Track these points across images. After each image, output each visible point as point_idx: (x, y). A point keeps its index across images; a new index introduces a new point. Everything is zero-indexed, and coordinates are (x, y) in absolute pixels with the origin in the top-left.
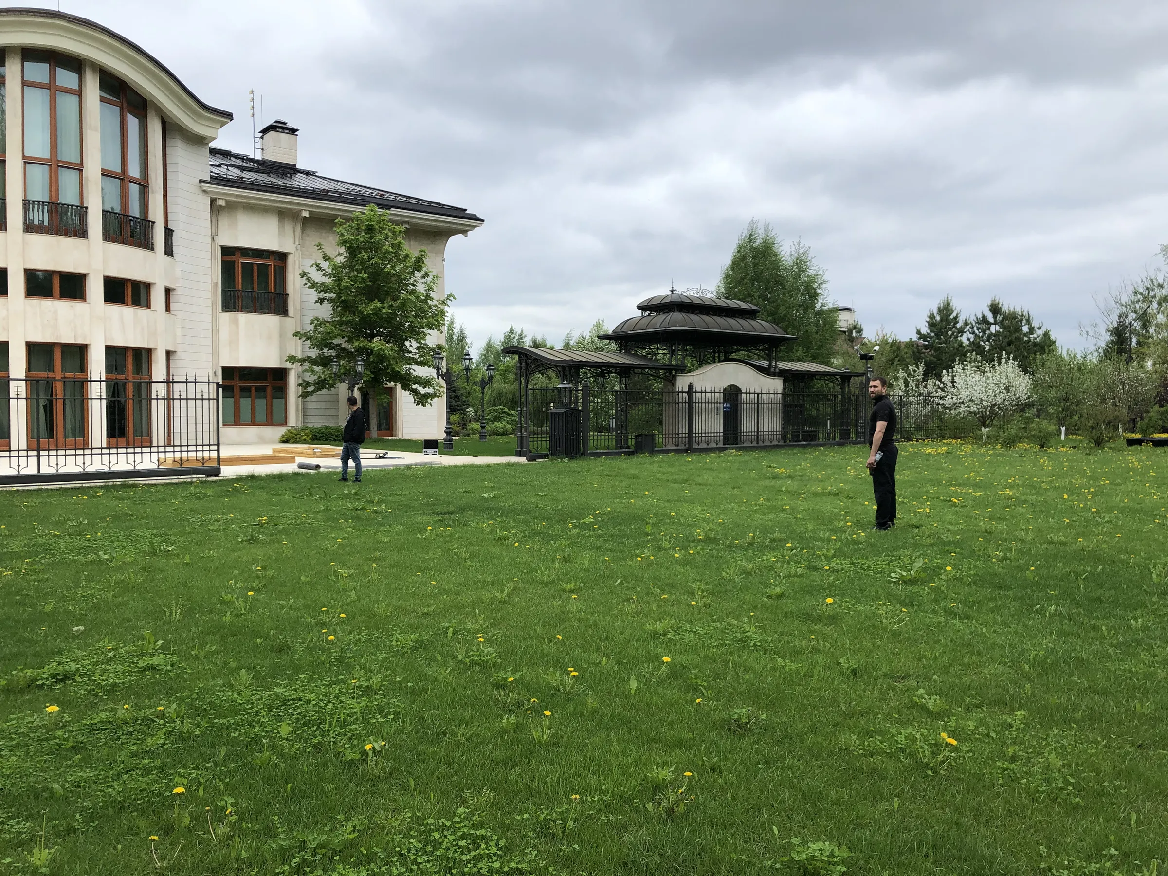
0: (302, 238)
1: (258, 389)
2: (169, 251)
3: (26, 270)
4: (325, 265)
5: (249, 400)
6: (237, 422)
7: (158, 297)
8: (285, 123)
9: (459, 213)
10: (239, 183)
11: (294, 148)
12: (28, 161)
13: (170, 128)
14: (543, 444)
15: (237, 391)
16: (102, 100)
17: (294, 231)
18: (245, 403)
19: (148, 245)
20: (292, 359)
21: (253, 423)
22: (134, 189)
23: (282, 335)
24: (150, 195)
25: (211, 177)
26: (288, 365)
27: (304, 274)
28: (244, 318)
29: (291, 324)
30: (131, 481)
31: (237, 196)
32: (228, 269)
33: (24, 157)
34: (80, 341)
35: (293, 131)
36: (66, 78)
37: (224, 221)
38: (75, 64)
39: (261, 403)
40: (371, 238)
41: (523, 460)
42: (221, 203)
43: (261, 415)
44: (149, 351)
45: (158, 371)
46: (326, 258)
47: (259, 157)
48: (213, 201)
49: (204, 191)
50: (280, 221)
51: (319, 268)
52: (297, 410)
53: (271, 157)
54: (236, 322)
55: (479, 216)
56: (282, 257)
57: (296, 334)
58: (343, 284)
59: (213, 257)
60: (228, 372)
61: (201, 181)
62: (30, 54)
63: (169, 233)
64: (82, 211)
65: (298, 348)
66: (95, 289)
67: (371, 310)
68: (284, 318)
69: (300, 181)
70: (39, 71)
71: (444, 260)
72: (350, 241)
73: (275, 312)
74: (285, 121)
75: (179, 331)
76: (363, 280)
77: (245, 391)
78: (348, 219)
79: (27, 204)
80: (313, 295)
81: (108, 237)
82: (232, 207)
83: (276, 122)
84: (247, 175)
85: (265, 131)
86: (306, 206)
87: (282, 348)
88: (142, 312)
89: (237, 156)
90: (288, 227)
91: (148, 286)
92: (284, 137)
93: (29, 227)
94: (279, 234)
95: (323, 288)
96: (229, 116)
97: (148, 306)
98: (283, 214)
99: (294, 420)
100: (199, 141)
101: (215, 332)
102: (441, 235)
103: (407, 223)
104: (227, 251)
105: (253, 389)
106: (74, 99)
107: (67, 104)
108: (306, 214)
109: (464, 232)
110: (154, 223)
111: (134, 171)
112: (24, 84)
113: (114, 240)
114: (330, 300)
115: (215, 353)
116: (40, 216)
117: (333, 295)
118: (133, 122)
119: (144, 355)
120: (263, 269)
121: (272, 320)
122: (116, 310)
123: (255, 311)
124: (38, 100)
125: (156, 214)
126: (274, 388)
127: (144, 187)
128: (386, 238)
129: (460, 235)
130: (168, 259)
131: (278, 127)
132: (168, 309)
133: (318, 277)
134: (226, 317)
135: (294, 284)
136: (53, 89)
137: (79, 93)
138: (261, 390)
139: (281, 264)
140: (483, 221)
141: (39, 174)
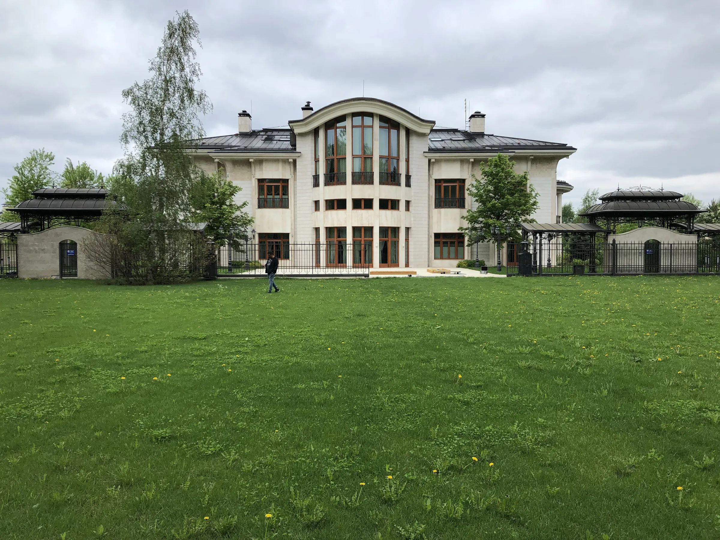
0: (472, 171)
1: (451, 243)
2: (408, 185)
3: (353, 199)
4: (475, 184)
5: (447, 248)
6: (442, 258)
7: (402, 205)
8: (480, 113)
9: (563, 147)
11: (483, 124)
12: (354, 157)
13: (408, 132)
15: (441, 243)
16: (380, 127)
17: (468, 168)
18: (445, 249)
19: (398, 184)
20: (465, 229)
21: (449, 258)
22: (393, 161)
24: (400, 163)
25: (429, 150)
26: (464, 232)
27: (468, 189)
28: (443, 211)
29: (464, 212)
31: (440, 156)
32: (438, 189)
33: (353, 155)
34: (370, 226)
35: (483, 116)
36: (368, 121)
37: (434, 168)
38: (370, 115)
39: (452, 249)
42: (433, 161)
43: (453, 255)
44: (398, 228)
45: (403, 236)
46: (477, 181)
47: (468, 131)
48: (429, 160)
49: (426, 156)
50: (461, 164)
51: (473, 185)
52: (468, 252)
53: (473, 130)
54: (440, 213)
55: (574, 147)
56: (463, 181)
57: (463, 217)
59: (430, 185)
60: (437, 235)
61: (424, 152)
62: (354, 115)
63: (408, 177)
64: (372, 173)
65: (466, 224)
66: (376, 204)
68: (462, 210)
70: (358, 120)
71: (556, 172)
73: (459, 207)
75: (412, 219)
77: (445, 243)
79: (353, 174)
81: (381, 183)
82: (438, 161)
83: (475, 113)
84: (451, 145)
85: (473, 116)
86: (472, 157)
87: (461, 223)
88: (395, 212)
90: (466, 166)
91: (397, 201)
92: (478, 120)
93: (354, 182)
94: (461, 171)
95: (476, 195)
97: (398, 209)
98: (463, 161)
99: (467, 257)
100: (423, 135)
101: (430, 218)
102: (555, 159)
103: (532, 156)
104: (437, 181)
105: (449, 243)
106: (370, 129)
107: (368, 131)
108: (472, 160)
109: (567, 156)
110: (401, 174)
111: (395, 154)
112: (353, 127)
113: (384, 184)
114: (480, 201)
115: (430, 227)
118: (393, 132)
119: (396, 230)
120: (454, 188)
121: (457, 211)
122: (384, 212)
123: (449, 207)
124: (357, 132)
125: (402, 171)
126: (459, 242)
127: (398, 160)
129: (565, 158)
130: (408, 188)
131: (477, 115)
132: (407, 210)
133: (474, 190)
134: (436, 211)
135: (466, 193)
136: (362, 127)
137: (372, 127)
139: (463, 185)
140: (576, 149)
141: (358, 161)
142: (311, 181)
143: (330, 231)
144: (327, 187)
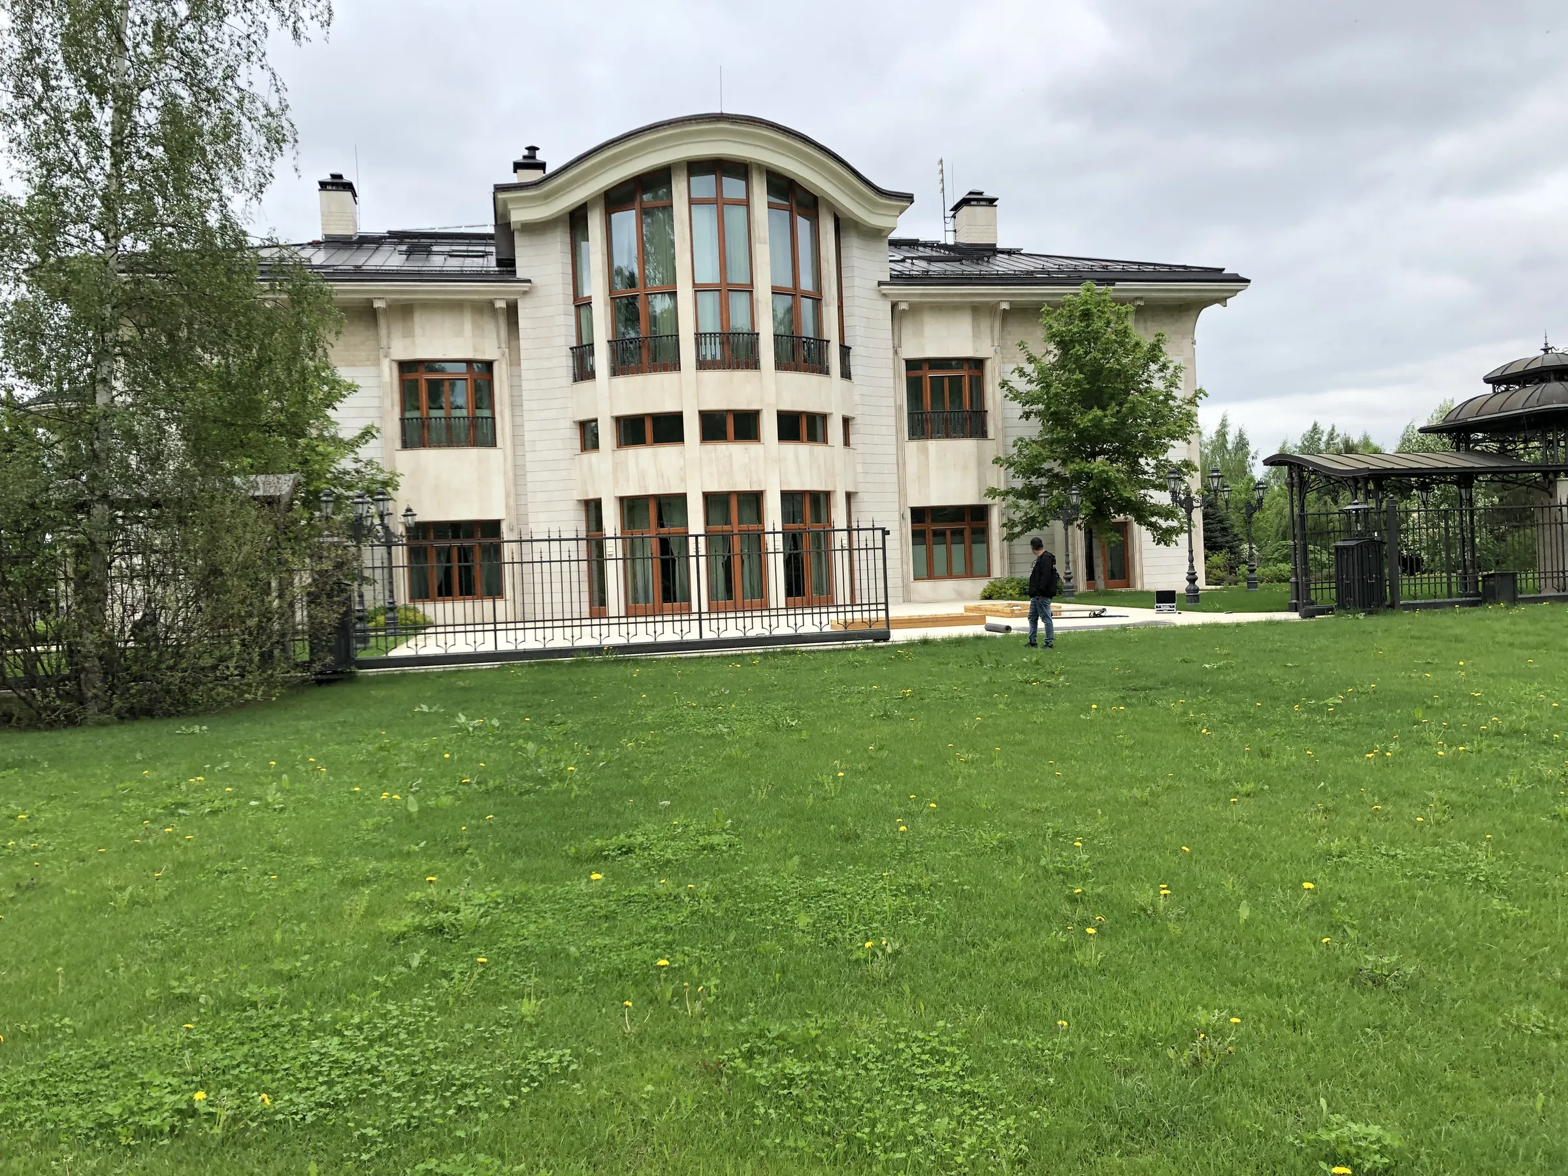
0: (1002, 337)
1: (954, 533)
2: (846, 374)
3: (700, 412)
4: (1029, 368)
5: (943, 547)
6: (931, 576)
7: (835, 429)
8: (981, 194)
9: (1214, 275)
10: (925, 279)
11: (992, 224)
12: (698, 289)
13: (843, 224)
14: (1326, 594)
15: (929, 536)
16: (771, 206)
17: (992, 331)
18: (940, 551)
19: (822, 368)
20: (992, 492)
21: (950, 575)
22: (807, 305)
23: (980, 463)
24: (824, 309)
25: (891, 277)
26: (988, 501)
27: (1004, 384)
28: (933, 445)
29: (991, 447)
30: (791, 647)
31: (921, 295)
32: (914, 388)
33: (694, 285)
34: (755, 488)
35: (991, 202)
36: (733, 187)
37: (908, 331)
38: (740, 169)
39: (958, 550)
40: (1088, 326)
41: (1295, 616)
42: (903, 306)
43: (958, 565)
44: (827, 494)
45: (839, 517)
46: (1031, 359)
47: (951, 242)
48: (894, 306)
49: (884, 295)
50: (974, 319)
51: (1022, 373)
52: (1002, 557)
53: (966, 238)
54: (925, 451)
55: (1242, 275)
56: (978, 364)
57: (997, 461)
58: (1053, 390)
59: (896, 375)
60: (918, 514)
61: (880, 283)
62: (696, 167)
63: (845, 351)
64: (753, 337)
65: (999, 478)
66: (769, 426)
67: (1090, 421)
68: (982, 442)
69: (1001, 265)
70: (704, 185)
71: (1194, 343)
72: (1061, 334)
73: (971, 435)
74: (980, 190)
75: (860, 468)
76: (1078, 383)
77: (939, 535)
78: (1056, 306)
79: (699, 337)
80: (1017, 408)
81: (780, 365)
82: (916, 309)
83: (971, 193)
84: (936, 268)
85: (956, 208)
86: (1004, 296)
87: (981, 479)
88: (818, 449)
89: (925, 245)
90: (985, 325)
91: (824, 417)
92: (980, 211)
93: (703, 364)
94: (974, 336)
95: (1029, 399)
96: (909, 198)
97: (825, 441)
98: (977, 310)
99: (998, 569)
100: (875, 234)
101: (901, 464)
102: (1188, 309)
103: (1141, 298)
104: (912, 365)
105: (948, 533)
106: (742, 211)
107: (735, 216)
108: (1005, 306)
109: (1222, 301)
110: (828, 341)
111: (806, 283)
112: (692, 202)
113: (786, 369)
114: (1038, 414)
115: (902, 492)
116: (713, 350)
117: (1041, 407)
118: (803, 224)
119: (822, 498)
120: (956, 382)
121: (967, 445)
122: (790, 448)
123: (948, 436)
124: (705, 218)
125: (831, 332)
126: (974, 532)
127: (817, 301)
128: (1108, 323)
129: (1217, 306)
130: (845, 382)
131: (973, 199)
132: (847, 443)
133: (1021, 385)
134: (913, 446)
135: (993, 396)
136: (719, 202)
137: (747, 203)
138: (958, 534)
139: (975, 373)
140: (1249, 281)
141: (710, 301)
142: (565, 363)
143: (631, 506)
144: (621, 381)
